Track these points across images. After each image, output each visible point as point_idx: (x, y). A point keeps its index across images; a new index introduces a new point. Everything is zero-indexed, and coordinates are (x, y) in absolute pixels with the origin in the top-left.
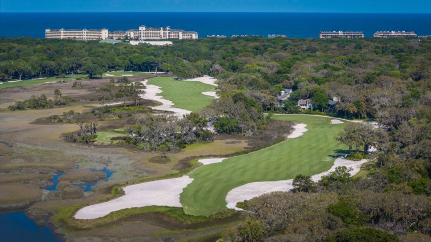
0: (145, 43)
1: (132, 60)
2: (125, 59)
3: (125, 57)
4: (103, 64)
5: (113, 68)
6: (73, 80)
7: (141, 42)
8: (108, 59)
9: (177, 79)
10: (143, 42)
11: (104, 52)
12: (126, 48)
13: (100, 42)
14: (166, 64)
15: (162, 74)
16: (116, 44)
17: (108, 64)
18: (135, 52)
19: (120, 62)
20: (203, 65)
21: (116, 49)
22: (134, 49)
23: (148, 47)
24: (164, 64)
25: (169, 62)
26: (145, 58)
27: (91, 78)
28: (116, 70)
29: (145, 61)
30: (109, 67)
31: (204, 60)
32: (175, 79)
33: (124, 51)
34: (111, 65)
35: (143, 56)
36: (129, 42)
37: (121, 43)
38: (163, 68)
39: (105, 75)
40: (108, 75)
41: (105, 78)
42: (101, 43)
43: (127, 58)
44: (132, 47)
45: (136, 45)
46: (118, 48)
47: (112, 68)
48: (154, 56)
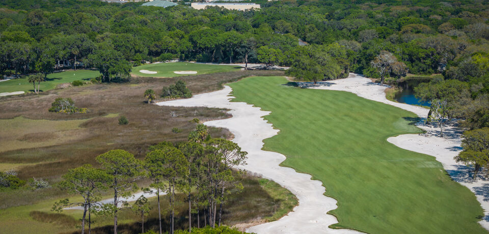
0: (216, 6)
1: (195, 39)
2: (183, 37)
3: (183, 33)
4: (137, 48)
5: (157, 54)
6: (65, 86)
7: (210, 5)
8: (149, 36)
9: (295, 84)
10: (214, 5)
11: (144, 23)
12: (184, 14)
13: (144, 5)
14: (266, 48)
15: (258, 69)
16: (168, 8)
17: (149, 47)
18: (201, 22)
19: (172, 43)
20: (344, 52)
21: (167, 16)
22: (200, 17)
23: (222, 13)
24: (262, 47)
25: (271, 43)
26: (222, 37)
27: (106, 80)
28: (163, 60)
29: (222, 42)
30: (151, 53)
31: (345, 41)
32: (289, 84)
33: (181, 19)
34: (154, 49)
35: (216, 30)
36: (190, 5)
37: (177, 7)
38: (259, 57)
39: (138, 72)
40: (145, 71)
41: (138, 81)
42: (146, 7)
43: (186, 36)
44: (195, 13)
45: (202, 10)
46: (171, 14)
47: (155, 54)
48: (237, 30)
